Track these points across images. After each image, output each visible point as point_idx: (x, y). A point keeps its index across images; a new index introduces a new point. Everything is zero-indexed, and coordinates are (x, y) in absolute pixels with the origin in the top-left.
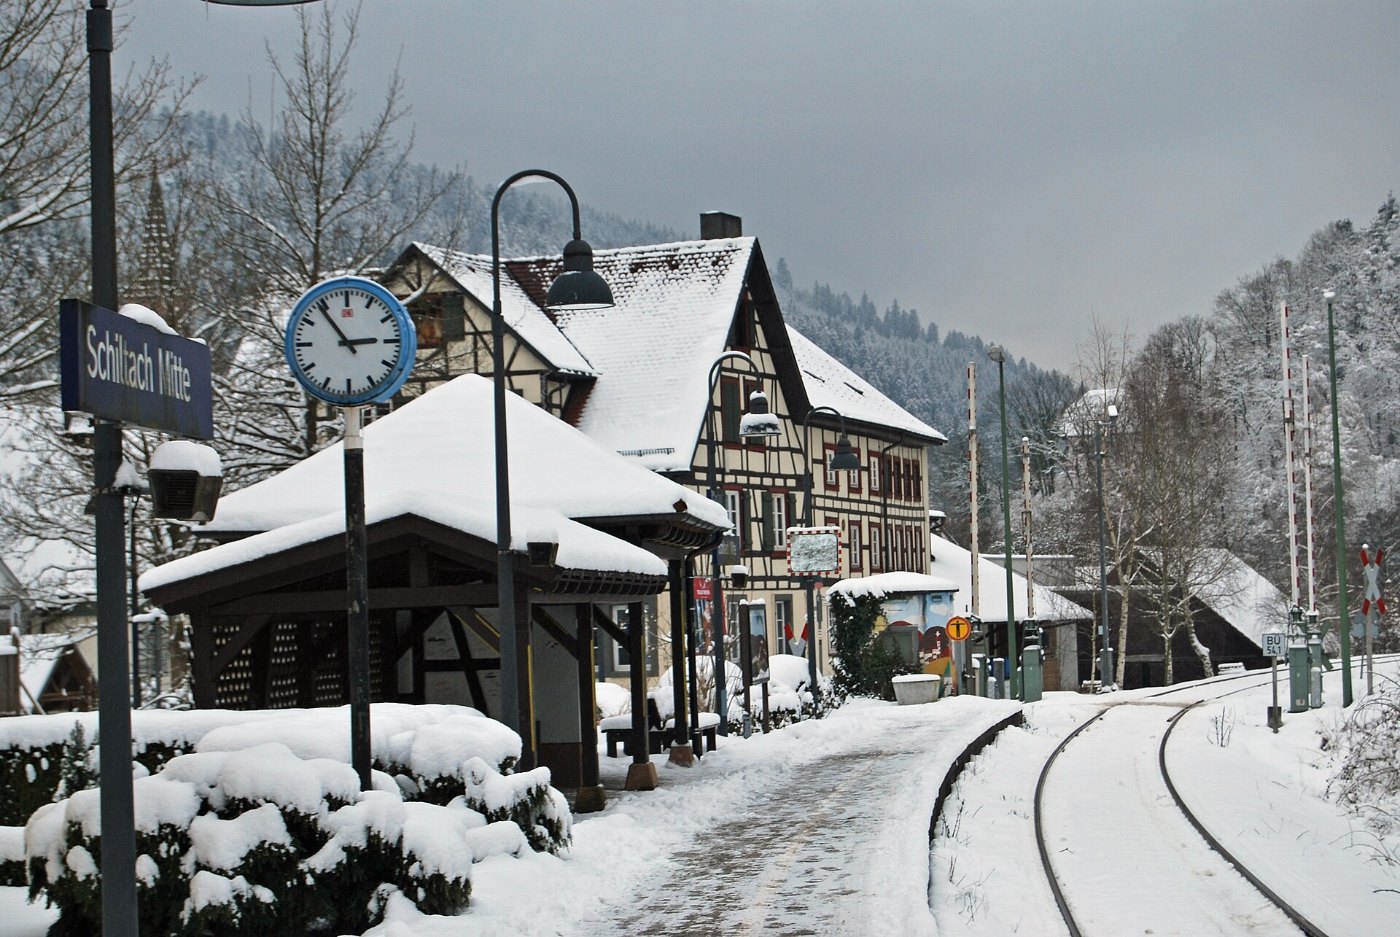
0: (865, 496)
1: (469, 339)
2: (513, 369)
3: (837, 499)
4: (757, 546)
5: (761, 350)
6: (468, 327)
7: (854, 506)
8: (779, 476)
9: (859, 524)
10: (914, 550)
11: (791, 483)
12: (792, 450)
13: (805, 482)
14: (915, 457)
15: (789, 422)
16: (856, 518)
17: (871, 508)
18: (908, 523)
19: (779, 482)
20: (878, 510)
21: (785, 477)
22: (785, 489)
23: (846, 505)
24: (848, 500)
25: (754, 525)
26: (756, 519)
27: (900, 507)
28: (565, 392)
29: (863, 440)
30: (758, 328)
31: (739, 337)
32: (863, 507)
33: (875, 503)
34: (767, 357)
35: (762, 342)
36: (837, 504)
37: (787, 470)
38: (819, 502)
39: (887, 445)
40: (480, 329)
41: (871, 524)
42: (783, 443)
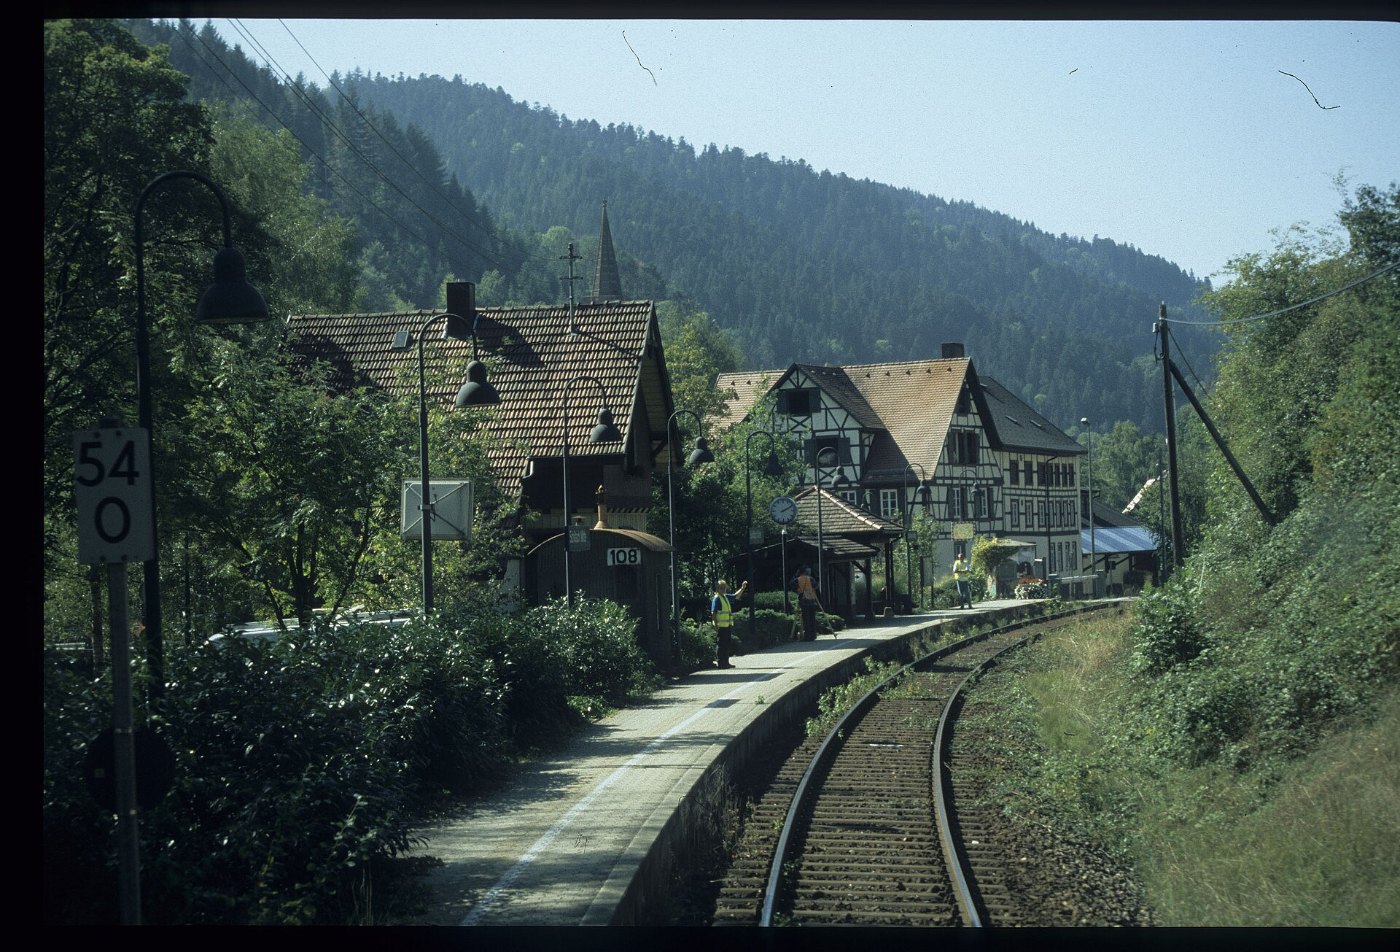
0: (1035, 486)
1: (823, 411)
2: (845, 427)
3: (1018, 489)
4: (971, 516)
5: (974, 414)
6: (823, 406)
7: (1029, 493)
8: (984, 479)
9: (1032, 502)
10: (1069, 514)
11: (991, 482)
12: (991, 465)
13: (999, 482)
14: (1071, 462)
15: (990, 450)
16: (1030, 498)
17: (1039, 493)
18: (1065, 499)
19: (984, 482)
20: (1044, 493)
21: (987, 479)
22: (987, 485)
23: (1024, 492)
24: (1025, 489)
25: (969, 505)
26: (971, 502)
27: (1059, 491)
28: (872, 438)
29: (1034, 456)
30: (972, 402)
31: (962, 408)
32: (1034, 493)
33: (1042, 490)
34: (977, 417)
35: (974, 409)
36: (1018, 492)
37: (988, 475)
38: (1008, 491)
39: (1050, 457)
40: (829, 406)
41: (1039, 502)
42: (986, 461)
